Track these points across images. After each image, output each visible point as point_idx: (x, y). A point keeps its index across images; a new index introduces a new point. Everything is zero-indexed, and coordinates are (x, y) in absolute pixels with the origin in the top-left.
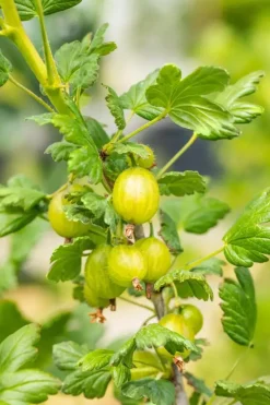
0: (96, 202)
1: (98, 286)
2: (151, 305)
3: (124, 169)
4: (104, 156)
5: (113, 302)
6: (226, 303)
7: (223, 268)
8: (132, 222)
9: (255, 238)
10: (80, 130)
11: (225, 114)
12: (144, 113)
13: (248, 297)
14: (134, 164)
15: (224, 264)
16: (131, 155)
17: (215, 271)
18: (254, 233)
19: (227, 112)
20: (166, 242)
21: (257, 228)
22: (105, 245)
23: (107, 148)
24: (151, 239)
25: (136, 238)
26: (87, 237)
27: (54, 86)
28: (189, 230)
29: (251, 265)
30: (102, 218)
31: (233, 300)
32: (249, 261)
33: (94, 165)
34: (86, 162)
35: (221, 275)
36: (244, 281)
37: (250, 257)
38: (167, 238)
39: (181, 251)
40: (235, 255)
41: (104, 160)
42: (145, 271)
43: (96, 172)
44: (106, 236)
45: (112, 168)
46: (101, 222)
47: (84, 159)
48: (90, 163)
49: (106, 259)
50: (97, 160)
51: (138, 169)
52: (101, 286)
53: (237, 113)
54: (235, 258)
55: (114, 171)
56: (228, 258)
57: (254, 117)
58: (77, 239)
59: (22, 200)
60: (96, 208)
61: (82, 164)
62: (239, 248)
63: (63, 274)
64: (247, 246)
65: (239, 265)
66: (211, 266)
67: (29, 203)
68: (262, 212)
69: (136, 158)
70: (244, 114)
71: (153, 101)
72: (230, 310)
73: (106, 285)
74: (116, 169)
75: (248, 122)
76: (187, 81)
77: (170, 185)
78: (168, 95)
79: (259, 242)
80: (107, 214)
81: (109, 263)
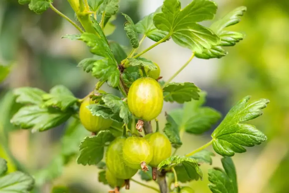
0: (114, 101)
1: (115, 169)
2: (157, 187)
3: (137, 79)
4: (122, 69)
5: (127, 182)
6: (214, 185)
7: (212, 158)
8: (142, 119)
9: (236, 134)
10: (103, 45)
11: (213, 37)
12: (153, 36)
13: (231, 181)
14: (145, 75)
15: (213, 155)
16: (143, 68)
17: (206, 160)
18: (235, 130)
19: (215, 36)
20: (169, 137)
21: (238, 126)
22: (122, 137)
23: (124, 62)
24: (157, 134)
25: (146, 133)
26: (108, 131)
27: (84, 13)
28: (189, 131)
29: (233, 155)
30: (118, 113)
31: (219, 182)
32: (231, 151)
33: (113, 72)
34: (107, 69)
35: (211, 164)
36: (229, 169)
37: (232, 148)
38: (169, 134)
39: (180, 144)
40: (220, 146)
41: (122, 72)
42: (151, 157)
43: (114, 78)
44: (122, 131)
45: (128, 78)
46: (117, 117)
47: (105, 67)
48: (110, 70)
49: (122, 148)
50: (115, 70)
51: (147, 78)
52: (118, 169)
53: (224, 38)
54: (220, 149)
55: (130, 81)
56: (215, 150)
57: (238, 41)
58: (100, 132)
59: (60, 103)
60: (113, 105)
61: (103, 70)
62: (224, 141)
63: (89, 159)
64: (230, 140)
65: (223, 155)
66: (203, 156)
67: (65, 105)
68: (242, 114)
69: (146, 70)
70: (230, 39)
71: (159, 26)
72: (217, 190)
73: (121, 168)
74: (132, 79)
75: (232, 45)
76: (186, 12)
77: (172, 93)
78: (171, 22)
79: (238, 137)
80: (122, 111)
81: (124, 150)
